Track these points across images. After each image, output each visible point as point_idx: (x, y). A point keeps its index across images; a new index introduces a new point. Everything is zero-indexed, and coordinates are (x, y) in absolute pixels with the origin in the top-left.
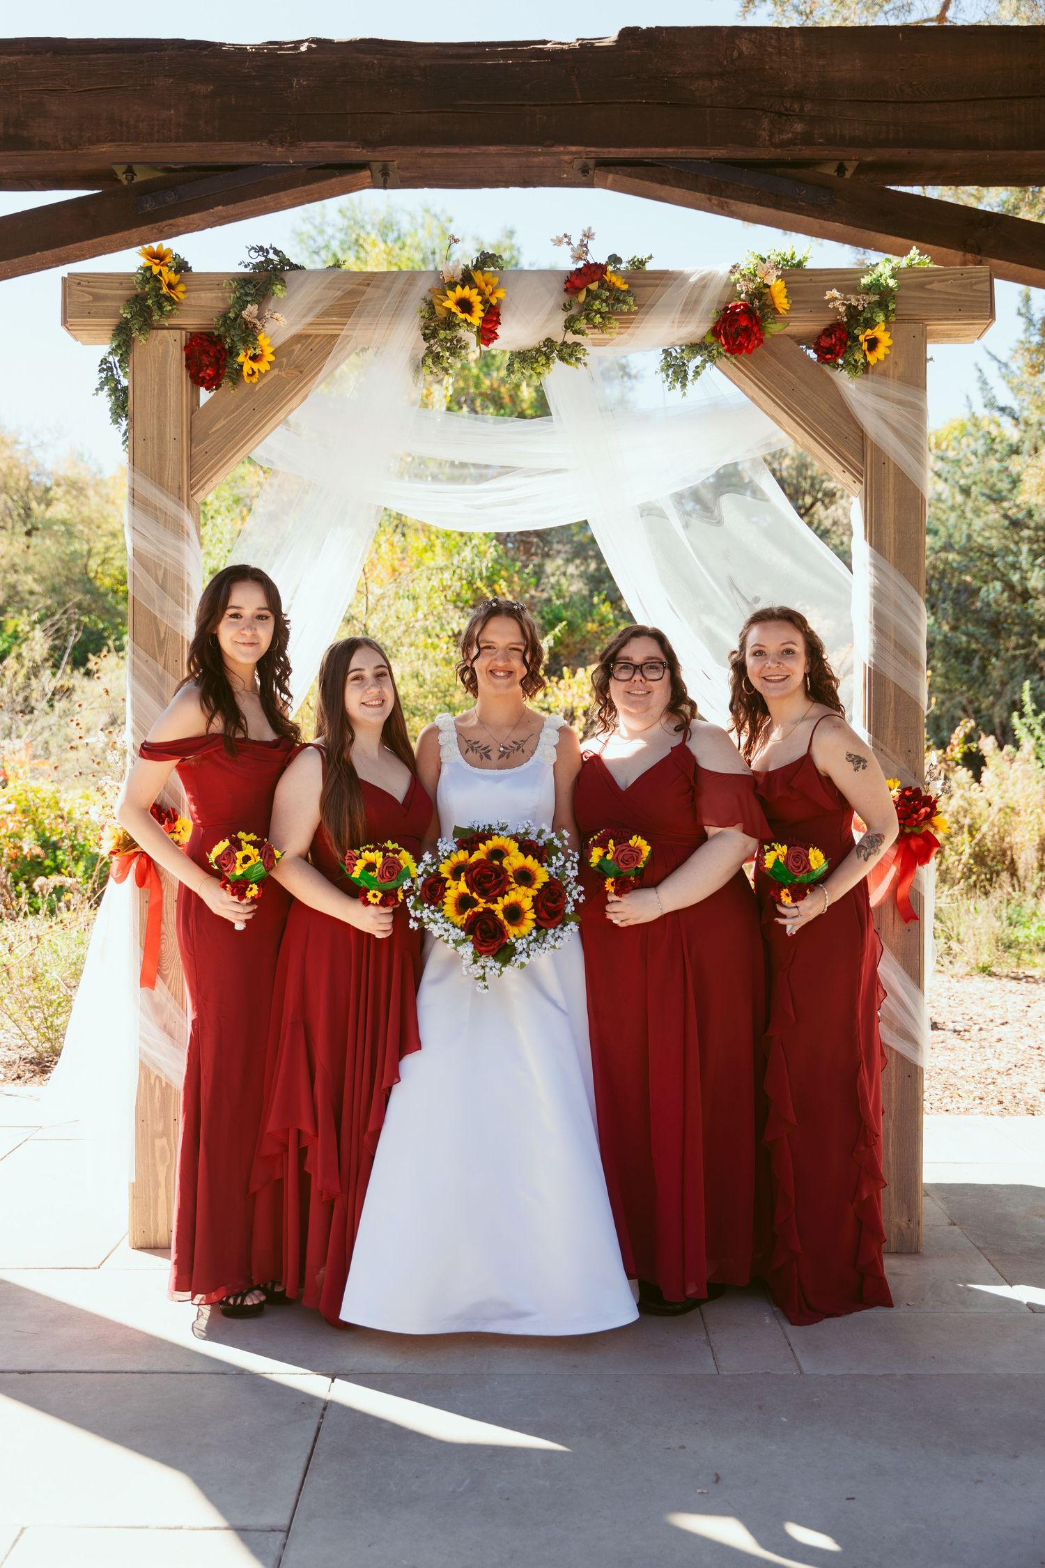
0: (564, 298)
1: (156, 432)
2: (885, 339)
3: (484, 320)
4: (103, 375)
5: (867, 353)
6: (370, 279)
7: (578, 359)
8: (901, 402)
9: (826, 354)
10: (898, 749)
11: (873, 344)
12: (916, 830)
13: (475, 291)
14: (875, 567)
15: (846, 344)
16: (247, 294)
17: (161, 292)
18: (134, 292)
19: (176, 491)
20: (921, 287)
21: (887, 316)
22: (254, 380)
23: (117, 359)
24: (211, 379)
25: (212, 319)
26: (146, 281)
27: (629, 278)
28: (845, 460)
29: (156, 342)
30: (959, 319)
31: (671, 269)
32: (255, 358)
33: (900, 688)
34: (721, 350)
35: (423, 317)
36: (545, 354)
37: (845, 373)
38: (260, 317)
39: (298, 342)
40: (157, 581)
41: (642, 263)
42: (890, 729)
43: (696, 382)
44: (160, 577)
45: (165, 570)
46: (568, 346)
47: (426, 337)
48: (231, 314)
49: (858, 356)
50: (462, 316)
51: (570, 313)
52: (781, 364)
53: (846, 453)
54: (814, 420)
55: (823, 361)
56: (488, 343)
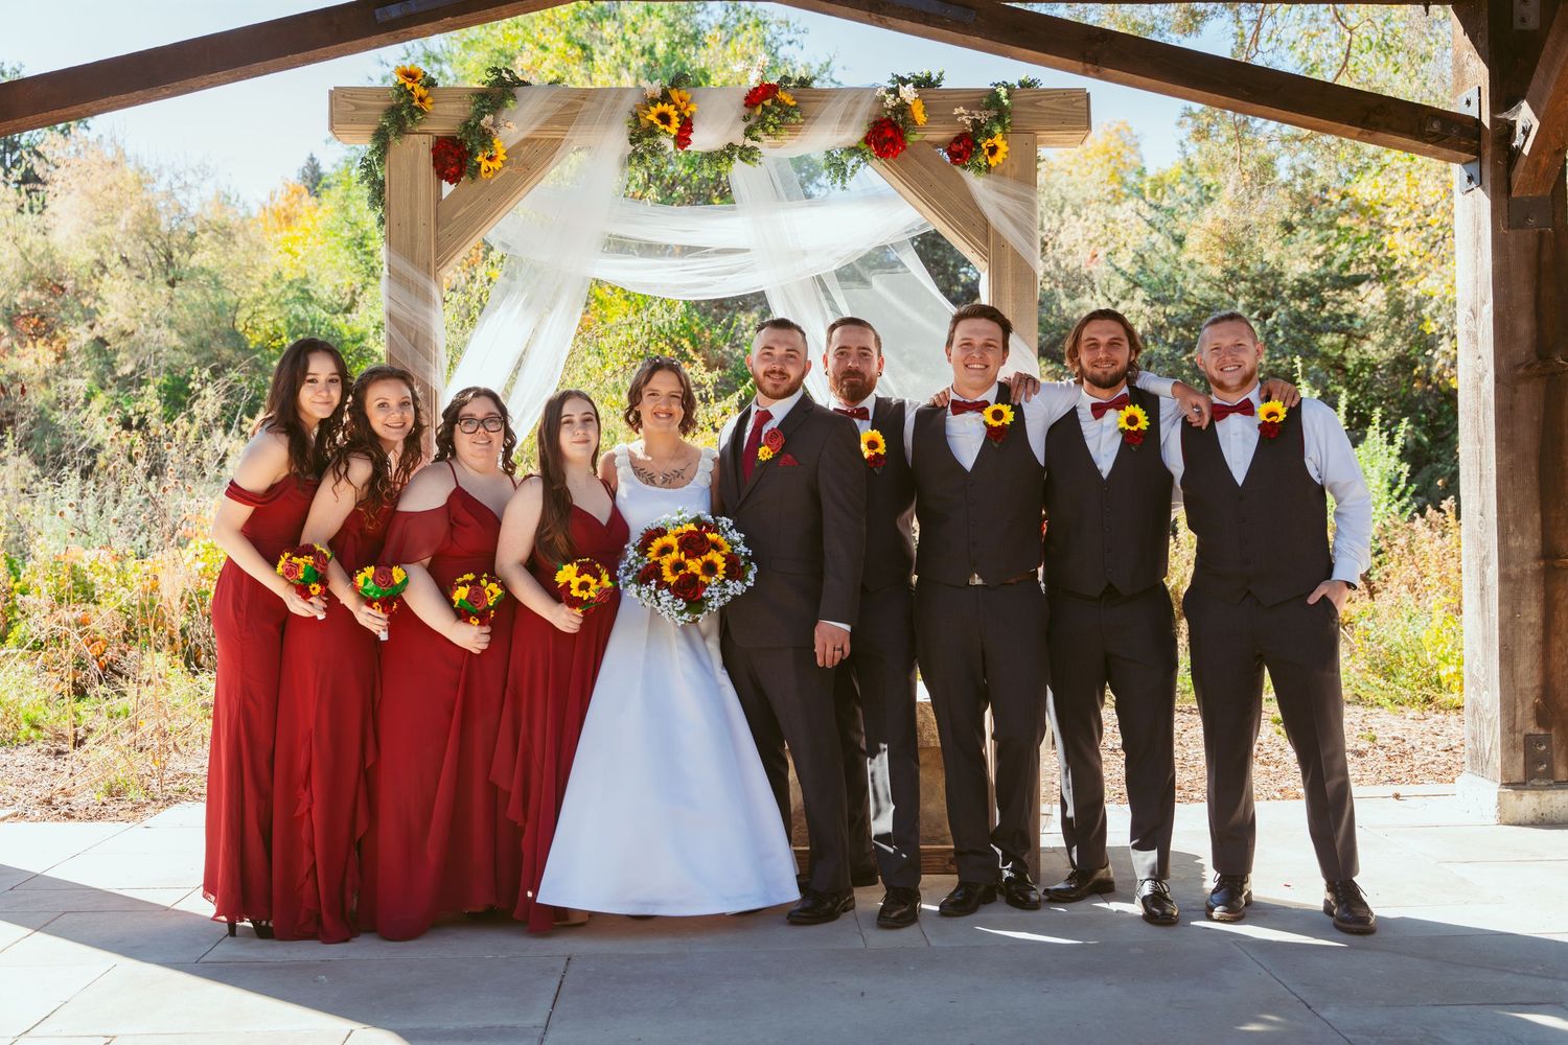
0: (745, 111)
1: (408, 219)
2: (1003, 146)
3: (680, 130)
4: (364, 171)
5: (988, 157)
6: (585, 95)
7: (755, 160)
8: (1015, 197)
9: (957, 157)
11: (993, 150)
13: (672, 107)
15: (970, 150)
16: (484, 107)
17: (413, 104)
18: (389, 103)
19: (425, 267)
20: (1032, 104)
21: (1004, 128)
22: (490, 176)
23: (375, 158)
24: (453, 174)
25: (455, 127)
26: (401, 95)
27: (798, 95)
28: (973, 243)
29: (409, 145)
30: (1062, 130)
31: (832, 87)
32: (490, 158)
34: (872, 154)
35: (630, 126)
36: (728, 156)
37: (971, 172)
38: (495, 125)
39: (526, 144)
40: (409, 340)
41: (808, 82)
43: (853, 179)
44: (413, 338)
45: (417, 332)
46: (747, 150)
47: (632, 142)
48: (472, 123)
49: (982, 160)
50: (662, 127)
51: (749, 123)
52: (920, 163)
53: (974, 237)
54: (948, 210)
55: (955, 163)
56: (682, 148)
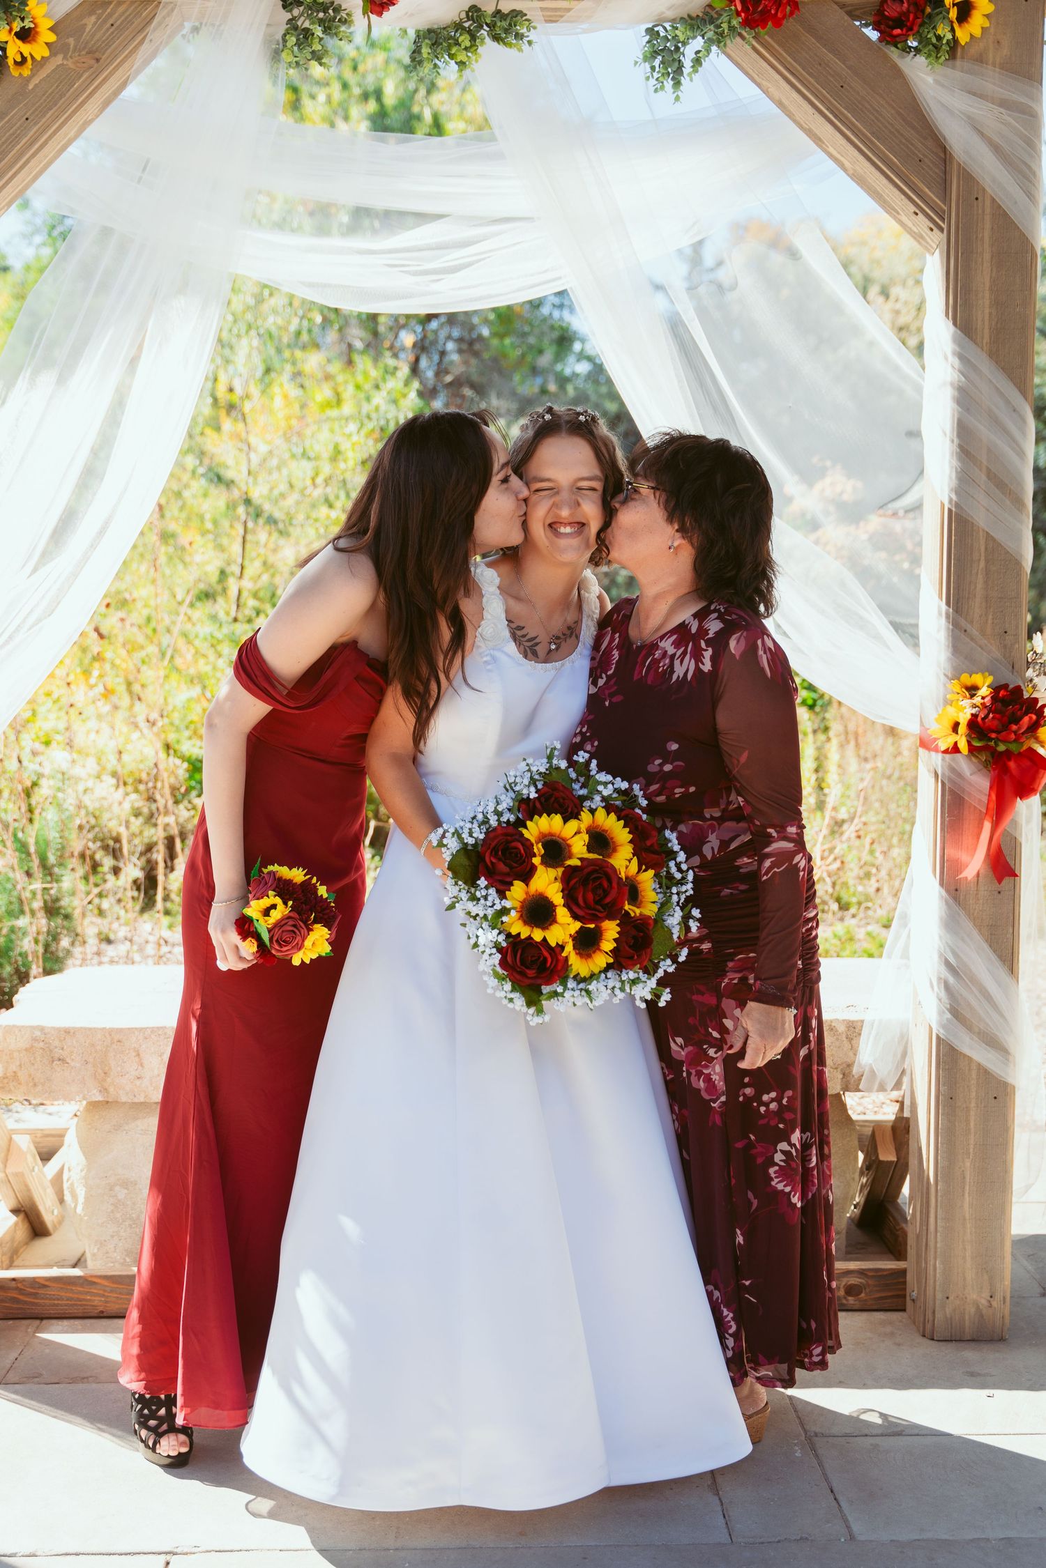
5: (956, 26)
7: (519, 36)
8: (1004, 104)
9: (893, 28)
10: (989, 631)
11: (965, 10)
12: (1014, 747)
14: (961, 357)
15: (923, 11)
22: (26, 71)
28: (919, 196)
32: (25, 35)
33: (994, 540)
34: (735, 22)
36: (469, 32)
37: (921, 59)
39: (92, 13)
42: (978, 600)
43: (696, 79)
46: (503, 15)
49: (943, 30)
52: (824, 46)
53: (921, 185)
54: (872, 133)
55: (888, 43)
56: (380, 14)
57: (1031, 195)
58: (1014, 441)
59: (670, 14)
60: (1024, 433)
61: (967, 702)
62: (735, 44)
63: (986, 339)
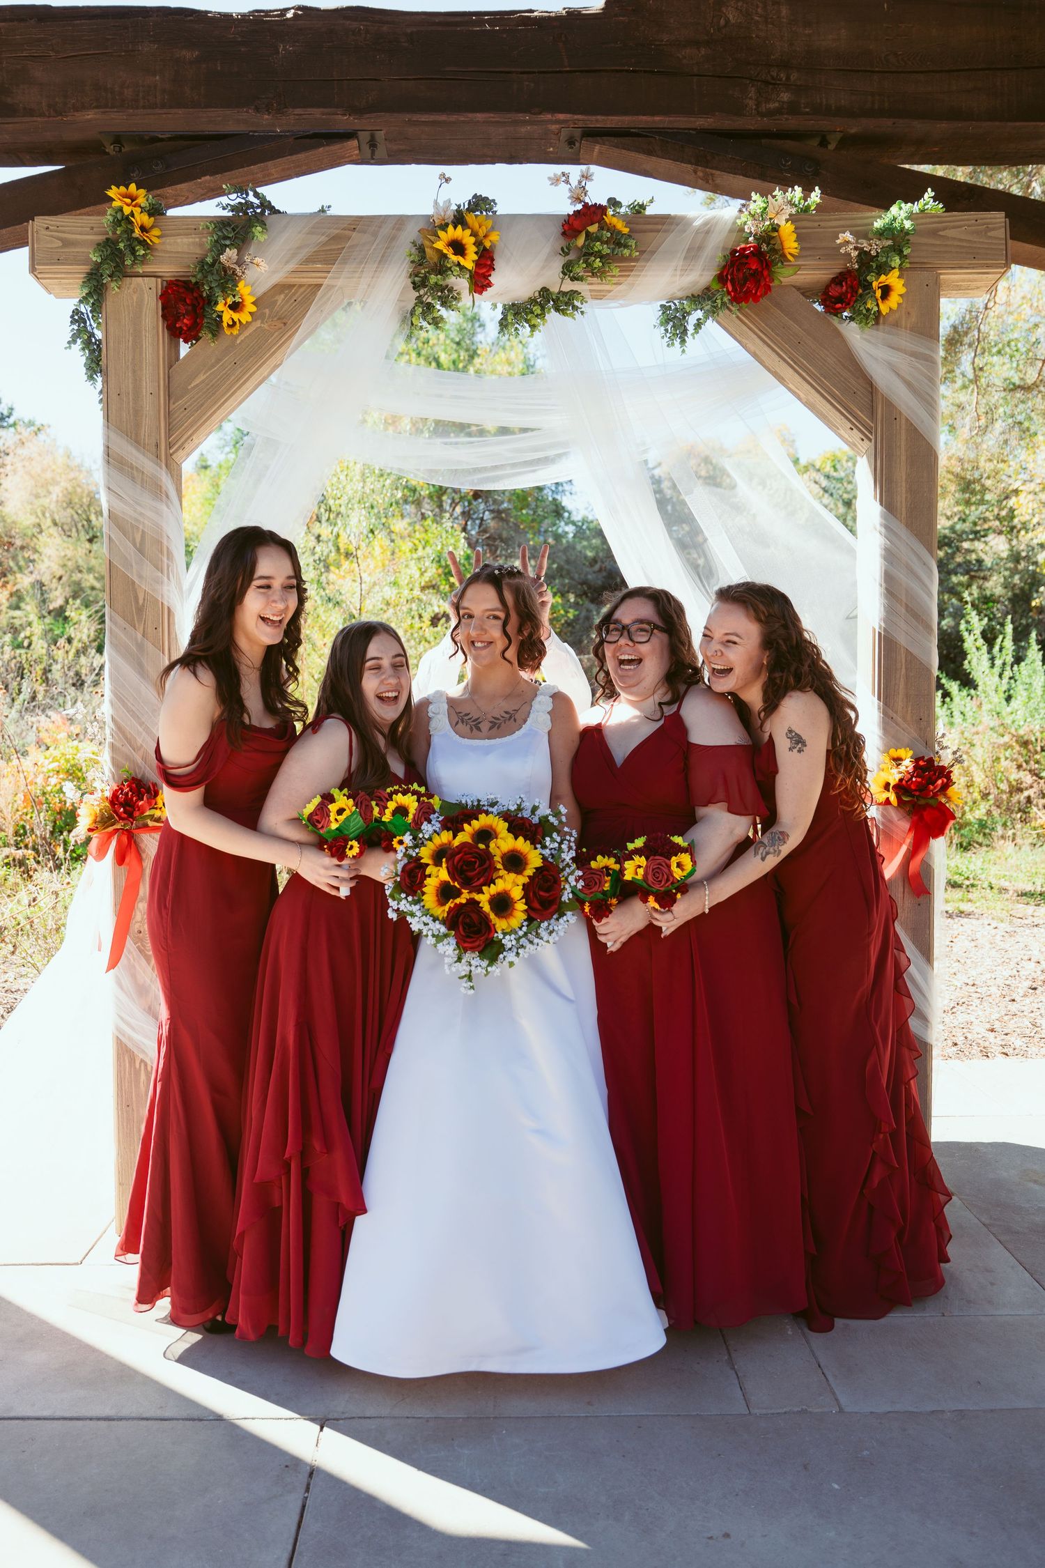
0: (562, 242)
1: (131, 386)
2: (898, 286)
3: (478, 264)
4: (76, 327)
5: (880, 302)
6: (357, 224)
7: (575, 308)
8: (914, 354)
9: (834, 304)
10: (909, 718)
11: (886, 291)
12: (930, 802)
13: (468, 232)
14: (887, 527)
15: (856, 292)
16: (226, 238)
17: (134, 235)
18: (104, 237)
19: (154, 449)
20: (934, 233)
21: (901, 262)
22: (235, 332)
23: (89, 308)
24: (189, 329)
25: (189, 266)
26: (116, 221)
27: (630, 222)
28: (854, 417)
29: (131, 290)
30: (973, 268)
31: (673, 213)
32: (236, 307)
33: (911, 654)
34: (725, 299)
35: (413, 262)
36: (540, 305)
37: (853, 324)
38: (240, 263)
39: (280, 294)
40: (135, 545)
41: (643, 207)
42: (901, 696)
43: (696, 338)
44: (138, 540)
45: (143, 532)
46: (565, 294)
47: (416, 287)
48: (209, 260)
49: (871, 305)
50: (454, 258)
51: (568, 258)
52: (787, 315)
53: (855, 409)
54: (821, 375)
55: (831, 313)
56: (481, 293)
57: (933, 418)
58: (923, 584)
59: (679, 294)
60: (932, 581)
61: (895, 771)
62: (723, 313)
63: (904, 515)
